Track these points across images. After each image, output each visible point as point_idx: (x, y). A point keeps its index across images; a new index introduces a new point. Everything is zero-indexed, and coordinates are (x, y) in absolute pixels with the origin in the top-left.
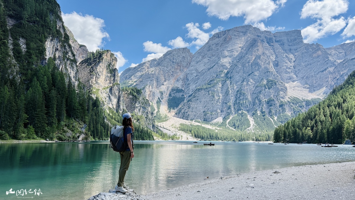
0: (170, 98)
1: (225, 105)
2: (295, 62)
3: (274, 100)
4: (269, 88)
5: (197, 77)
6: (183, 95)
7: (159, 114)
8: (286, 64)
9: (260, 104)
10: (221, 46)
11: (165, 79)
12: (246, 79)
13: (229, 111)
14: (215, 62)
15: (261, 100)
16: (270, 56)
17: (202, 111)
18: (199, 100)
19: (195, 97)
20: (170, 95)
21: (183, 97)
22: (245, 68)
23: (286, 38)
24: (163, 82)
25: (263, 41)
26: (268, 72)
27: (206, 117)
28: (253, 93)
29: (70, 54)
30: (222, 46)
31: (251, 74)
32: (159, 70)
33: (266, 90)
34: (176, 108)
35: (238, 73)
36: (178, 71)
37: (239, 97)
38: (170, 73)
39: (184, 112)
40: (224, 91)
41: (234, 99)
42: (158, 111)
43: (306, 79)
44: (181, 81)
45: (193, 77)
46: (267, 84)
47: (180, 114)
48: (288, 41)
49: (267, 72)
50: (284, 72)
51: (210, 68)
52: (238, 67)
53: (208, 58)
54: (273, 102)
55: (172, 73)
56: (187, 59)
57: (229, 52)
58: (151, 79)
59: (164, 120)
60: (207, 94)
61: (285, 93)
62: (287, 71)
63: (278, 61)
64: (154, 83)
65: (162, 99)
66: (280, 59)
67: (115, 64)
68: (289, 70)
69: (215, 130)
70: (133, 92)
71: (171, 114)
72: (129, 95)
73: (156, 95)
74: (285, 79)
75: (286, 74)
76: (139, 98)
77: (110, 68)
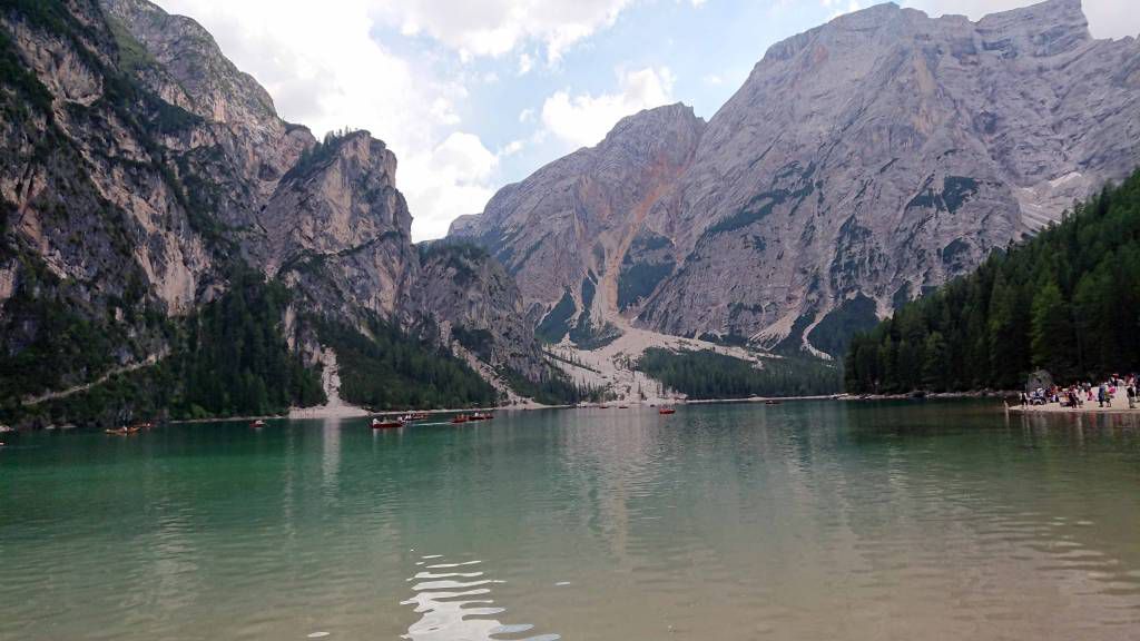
0: (626, 270)
1: (802, 276)
2: (1059, 111)
3: (965, 247)
4: (952, 209)
5: (715, 194)
6: (668, 257)
7: (585, 322)
8: (1025, 123)
9: (919, 267)
10: (792, 85)
11: (612, 209)
12: (872, 186)
13: (814, 296)
14: (771, 139)
15: (924, 251)
16: (962, 101)
17: (724, 303)
18: (714, 267)
19: (699, 259)
20: (627, 259)
21: (670, 261)
22: (868, 149)
23: (1023, 31)
24: (605, 219)
25: (940, 52)
26: (950, 154)
27: (738, 321)
28: (896, 231)
29: (130, 145)
30: (796, 85)
31: (889, 164)
32: (592, 184)
33: (940, 214)
34: (642, 299)
35: (846, 167)
36: (655, 180)
37: (848, 249)
38: (630, 189)
39: (666, 311)
40: (799, 230)
41: (831, 255)
42: (586, 314)
43: (1097, 168)
44: (665, 212)
45: (703, 194)
46: (944, 194)
47: (655, 315)
48: (1031, 41)
49: (946, 154)
50: (1015, 148)
51: (754, 158)
52: (844, 149)
53: (753, 129)
54: (965, 254)
55: (634, 190)
56: (685, 138)
57: (818, 100)
58: (563, 213)
59: (600, 339)
60: (739, 247)
61: (1008, 219)
62: (1027, 146)
63: (993, 116)
64: (573, 227)
65: (600, 274)
66: (999, 107)
67: (389, 173)
68: (1033, 140)
69: (756, 363)
70: (461, 258)
71: (626, 321)
72: (447, 267)
73: (581, 262)
74: (1022, 172)
75: (1024, 156)
76: (476, 273)
77: (370, 187)
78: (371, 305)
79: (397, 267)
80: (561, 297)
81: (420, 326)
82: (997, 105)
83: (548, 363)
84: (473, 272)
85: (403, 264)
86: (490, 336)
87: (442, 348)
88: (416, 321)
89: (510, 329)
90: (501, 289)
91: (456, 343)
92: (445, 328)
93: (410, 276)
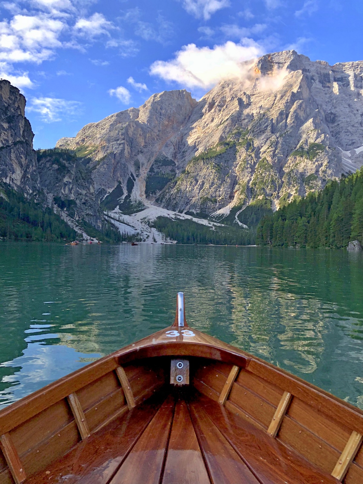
0: (150, 175)
3: (316, 178)
4: (311, 159)
5: (199, 140)
6: (173, 171)
7: (128, 200)
8: (348, 120)
11: (145, 142)
13: (242, 197)
14: (229, 114)
15: (296, 179)
16: (321, 106)
17: (199, 196)
20: (152, 170)
24: (142, 147)
25: (313, 79)
26: (313, 132)
27: (205, 206)
28: (285, 166)
31: (284, 134)
32: (135, 128)
33: (306, 160)
34: (158, 191)
36: (169, 129)
37: (261, 174)
38: (155, 132)
39: (169, 198)
42: (128, 196)
44: (173, 147)
46: (309, 151)
47: (164, 200)
50: (343, 132)
51: (219, 123)
54: (315, 182)
55: (158, 133)
56: (186, 109)
57: (254, 97)
58: (119, 142)
59: (135, 210)
60: (208, 168)
61: (336, 166)
62: (348, 131)
63: (335, 114)
64: (124, 149)
65: (137, 176)
66: (337, 111)
67: (21, 107)
68: (351, 128)
69: (211, 227)
70: (61, 160)
71: (149, 202)
72: (53, 164)
73: (127, 168)
74: (345, 144)
75: (346, 136)
76: (69, 169)
77: (9, 114)
78: (8, 181)
79: (23, 161)
80: (116, 187)
81: (36, 195)
82: (337, 109)
83: (106, 220)
84: (68, 168)
85: (27, 160)
86: (75, 204)
87: (48, 208)
88: (34, 192)
89: (87, 201)
90: (83, 179)
91: (55, 206)
92: (50, 197)
93: (31, 167)
